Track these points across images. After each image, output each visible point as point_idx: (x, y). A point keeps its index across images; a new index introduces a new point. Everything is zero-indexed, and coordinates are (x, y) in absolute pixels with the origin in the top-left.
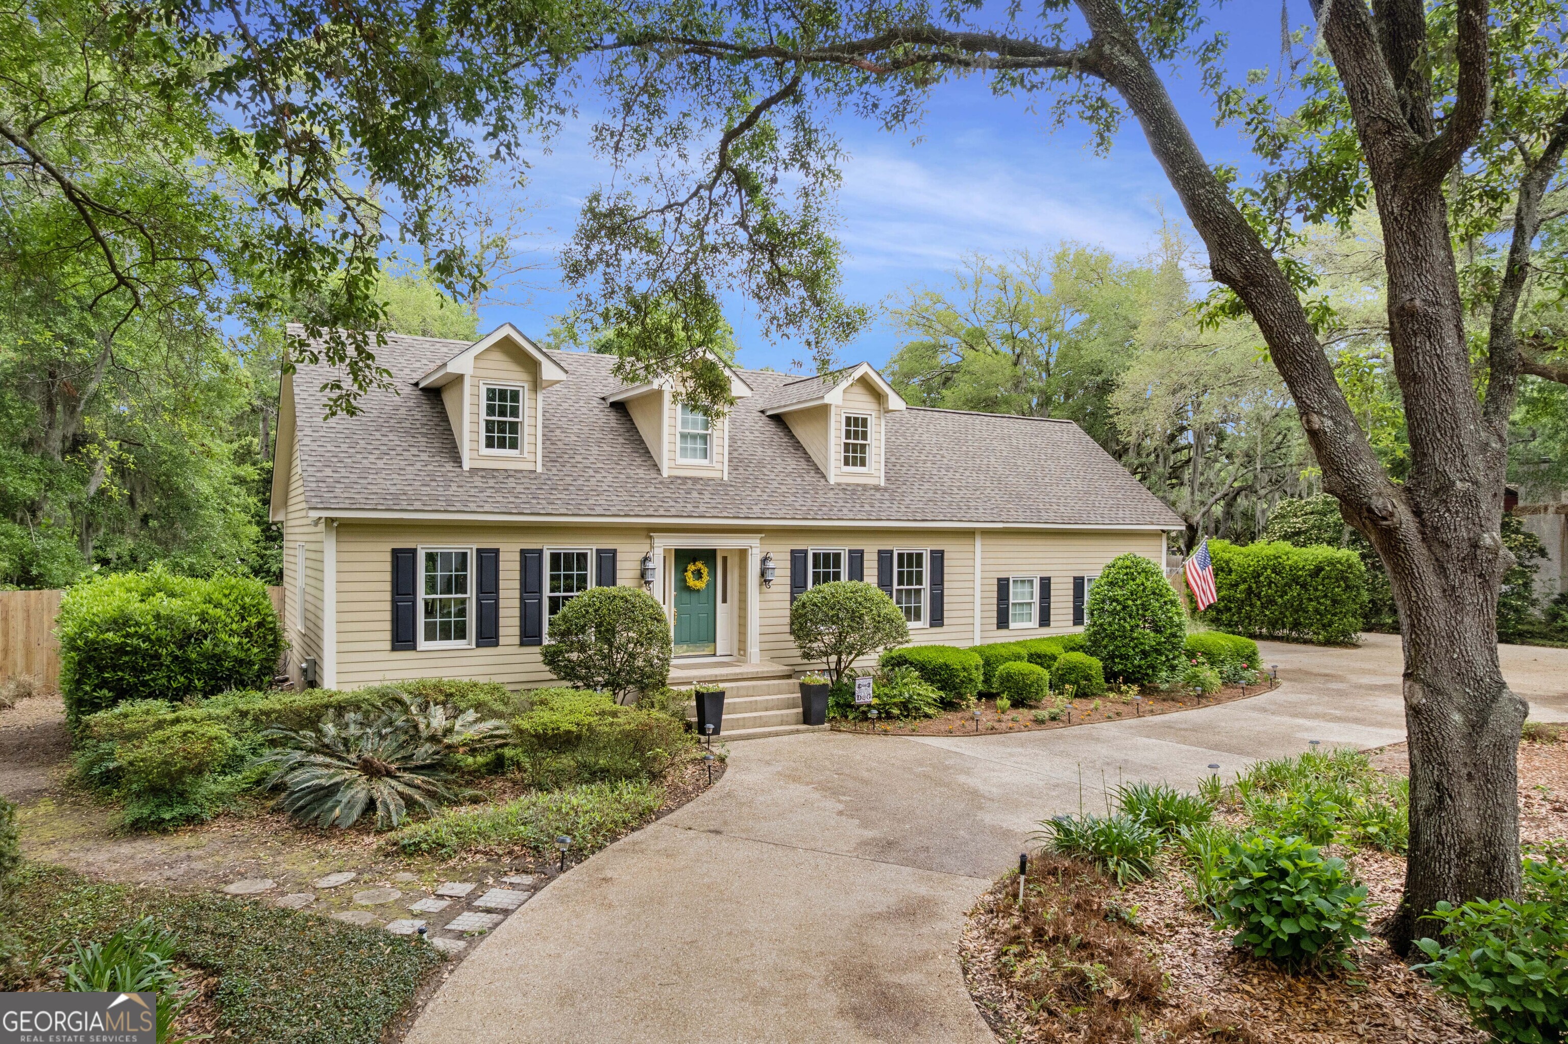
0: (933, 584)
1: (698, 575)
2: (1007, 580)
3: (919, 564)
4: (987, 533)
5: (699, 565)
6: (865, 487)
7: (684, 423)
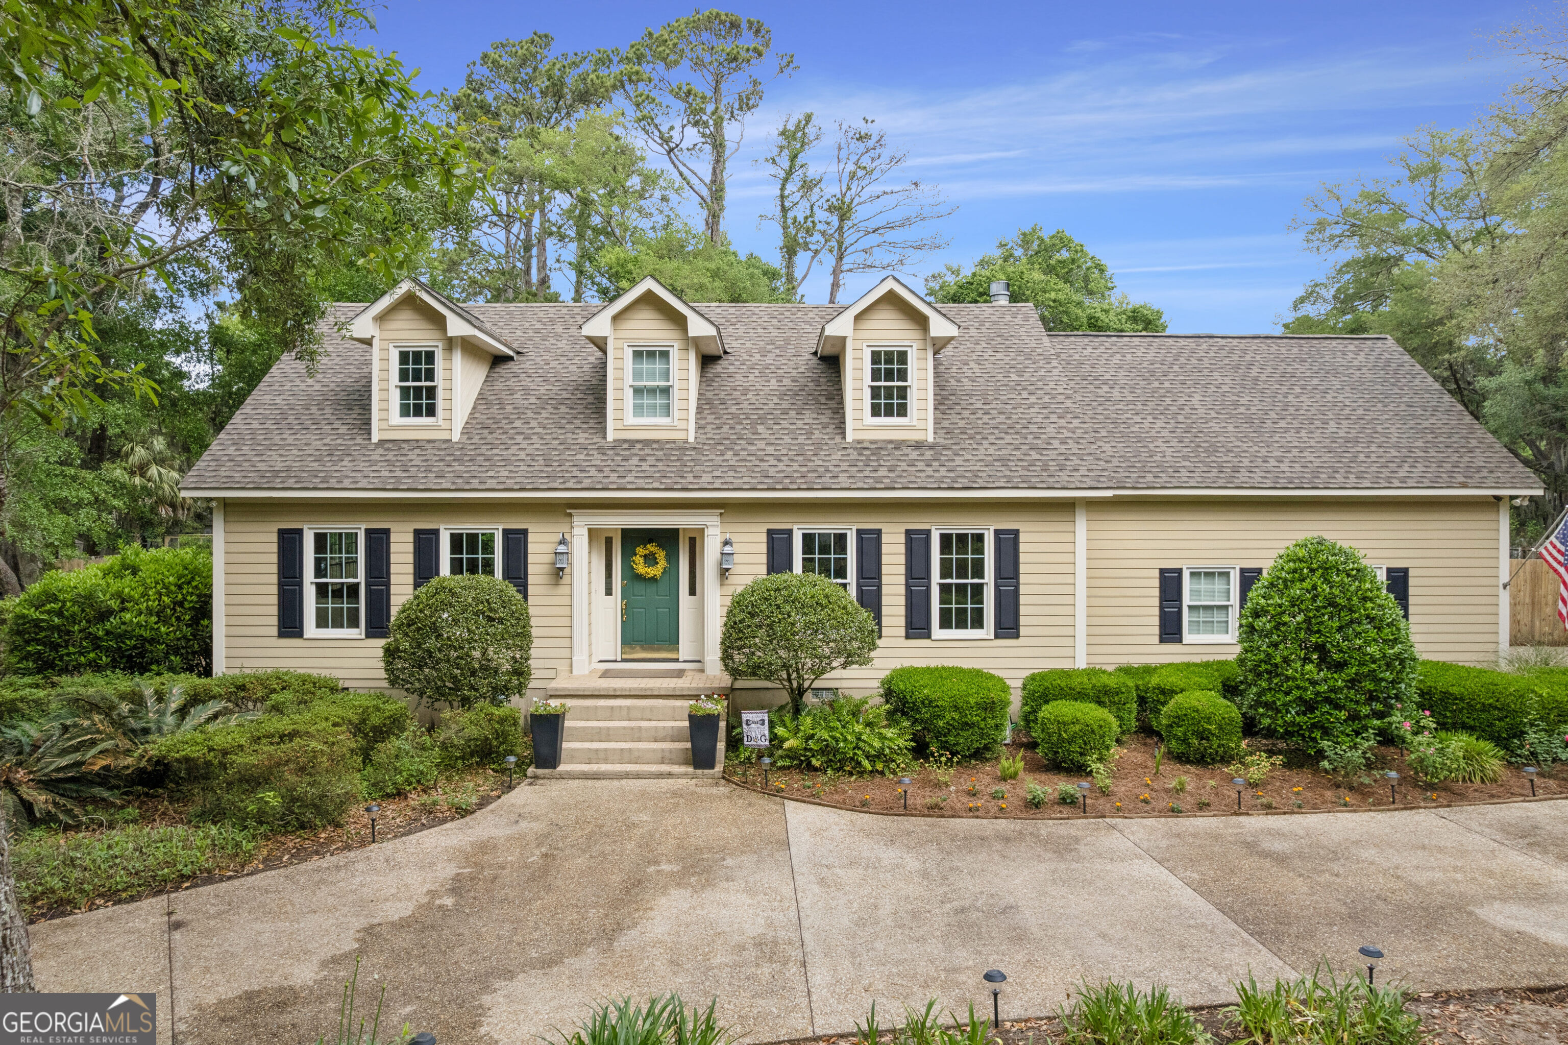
0: (999, 575)
1: (651, 559)
2: (1179, 571)
3: (980, 550)
4: (1093, 505)
5: (651, 548)
6: (899, 445)
7: (637, 375)
